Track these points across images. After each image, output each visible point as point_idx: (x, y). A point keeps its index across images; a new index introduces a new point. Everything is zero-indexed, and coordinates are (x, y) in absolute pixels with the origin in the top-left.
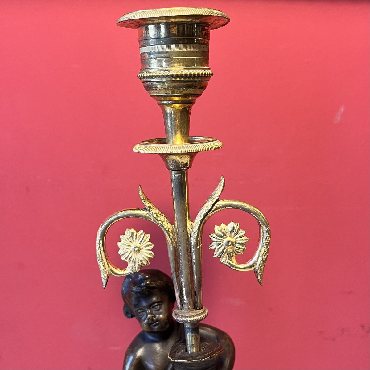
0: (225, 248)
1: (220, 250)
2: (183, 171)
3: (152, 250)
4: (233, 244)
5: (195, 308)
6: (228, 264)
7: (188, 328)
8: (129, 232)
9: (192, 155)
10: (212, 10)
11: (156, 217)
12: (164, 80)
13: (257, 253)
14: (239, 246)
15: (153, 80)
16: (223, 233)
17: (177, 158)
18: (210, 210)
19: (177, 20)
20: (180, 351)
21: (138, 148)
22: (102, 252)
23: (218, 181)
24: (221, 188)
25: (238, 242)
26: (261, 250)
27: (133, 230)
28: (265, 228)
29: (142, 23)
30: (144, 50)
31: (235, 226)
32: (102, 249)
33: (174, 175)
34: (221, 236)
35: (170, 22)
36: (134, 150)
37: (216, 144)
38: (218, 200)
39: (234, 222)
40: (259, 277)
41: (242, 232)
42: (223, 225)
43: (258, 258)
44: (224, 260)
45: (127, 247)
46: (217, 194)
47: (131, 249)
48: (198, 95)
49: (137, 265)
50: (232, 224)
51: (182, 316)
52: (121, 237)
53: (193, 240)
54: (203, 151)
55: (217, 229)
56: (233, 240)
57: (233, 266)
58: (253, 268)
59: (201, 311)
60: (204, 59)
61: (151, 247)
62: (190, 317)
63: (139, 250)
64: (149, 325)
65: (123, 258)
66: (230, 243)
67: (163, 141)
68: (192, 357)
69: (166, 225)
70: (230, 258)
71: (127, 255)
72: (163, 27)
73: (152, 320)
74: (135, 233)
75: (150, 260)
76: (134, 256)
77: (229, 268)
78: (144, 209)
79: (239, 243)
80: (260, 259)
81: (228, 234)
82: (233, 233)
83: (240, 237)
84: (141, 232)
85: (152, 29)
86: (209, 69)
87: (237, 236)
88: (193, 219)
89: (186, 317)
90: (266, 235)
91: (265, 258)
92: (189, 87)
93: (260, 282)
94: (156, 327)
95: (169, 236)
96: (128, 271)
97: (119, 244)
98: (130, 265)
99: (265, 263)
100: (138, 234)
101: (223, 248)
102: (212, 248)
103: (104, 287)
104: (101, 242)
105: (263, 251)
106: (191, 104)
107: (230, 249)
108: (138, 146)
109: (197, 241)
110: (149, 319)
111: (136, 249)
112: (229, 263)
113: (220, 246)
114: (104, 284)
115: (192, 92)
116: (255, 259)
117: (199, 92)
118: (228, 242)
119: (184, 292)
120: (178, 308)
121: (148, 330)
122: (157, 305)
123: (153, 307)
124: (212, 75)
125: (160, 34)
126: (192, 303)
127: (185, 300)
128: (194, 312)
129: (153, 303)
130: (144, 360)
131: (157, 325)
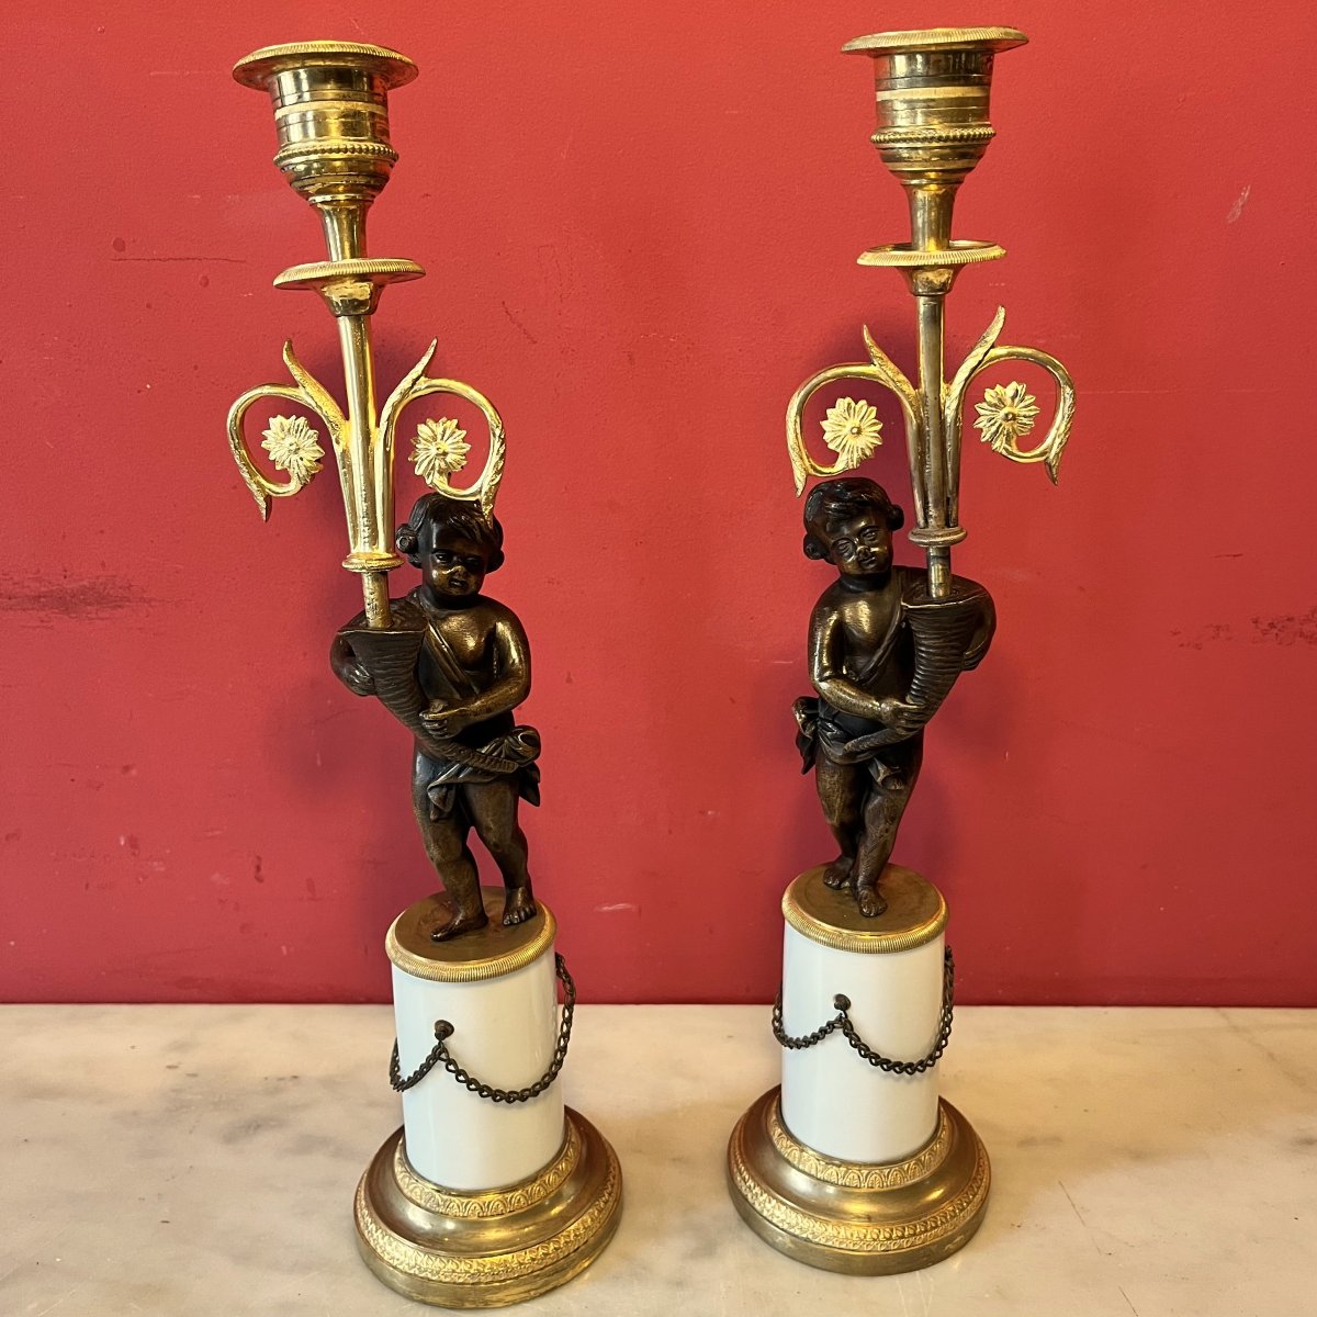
0: (1000, 425)
1: (994, 429)
2: (938, 295)
3: (879, 432)
4: (1014, 418)
5: (948, 525)
6: (1004, 453)
7: (934, 557)
8: (842, 403)
9: (956, 268)
10: (1008, 30)
11: (891, 375)
12: (919, 145)
13: (1053, 432)
14: (1025, 420)
15: (898, 145)
16: (1000, 400)
17: (930, 275)
18: (980, 362)
19: (954, 47)
21: (866, 259)
22: (799, 436)
23: (995, 313)
24: (1000, 325)
25: (1023, 413)
26: (1060, 424)
27: (848, 400)
28: (1068, 390)
29: (887, 53)
30: (884, 95)
31: (1020, 388)
32: (799, 431)
33: (923, 304)
34: (995, 405)
35: (928, 53)
36: (860, 262)
37: (996, 252)
38: (992, 347)
39: (1019, 383)
40: (1054, 470)
41: (1030, 399)
42: (999, 388)
43: (1055, 439)
44: (999, 445)
45: (840, 428)
46: (992, 337)
47: (846, 431)
48: (969, 170)
49: (855, 456)
50: (1014, 385)
51: (929, 536)
52: (829, 411)
53: (950, 413)
54: (975, 263)
55: (989, 395)
56: (1016, 411)
57: (1013, 454)
58: (1044, 458)
59: (956, 529)
60: (982, 110)
61: (879, 427)
62: (942, 536)
63: (859, 432)
64: (859, 562)
65: (831, 446)
66: (1010, 416)
67: (907, 247)
68: (939, 600)
69: (908, 388)
70: (1008, 441)
71: (839, 440)
72: (919, 58)
73: (865, 554)
74: (853, 404)
75: (877, 449)
76: (853, 442)
77: (1005, 459)
78: (870, 362)
79: (1025, 417)
80: (1058, 441)
81: (1009, 401)
82: (1017, 400)
83: (1026, 407)
84: (863, 402)
85: (901, 63)
86: (990, 126)
87: (1022, 404)
88: (949, 379)
89: (934, 536)
90: (1069, 401)
91: (1064, 441)
92: (963, 156)
93: (1054, 480)
94: (872, 566)
95: (912, 406)
96: (839, 466)
97: (824, 424)
98: (844, 457)
99: (1064, 448)
100: (858, 407)
101: (997, 425)
102: (980, 426)
103: (799, 494)
104: (798, 420)
105: (1063, 428)
106: (956, 186)
107: (1007, 426)
108: (866, 254)
109: (957, 414)
110: (860, 551)
111: (855, 430)
112: (1006, 450)
113: (993, 422)
114: (800, 489)
115: (966, 165)
116: (1048, 441)
117: (971, 166)
118: (1007, 415)
119: (930, 499)
120: (918, 525)
121: (858, 572)
122: (871, 532)
123: (865, 535)
124: (994, 135)
125: (916, 69)
126: (943, 518)
127: (932, 512)
128: (947, 530)
129: (864, 528)
130: (846, 623)
131: (872, 562)
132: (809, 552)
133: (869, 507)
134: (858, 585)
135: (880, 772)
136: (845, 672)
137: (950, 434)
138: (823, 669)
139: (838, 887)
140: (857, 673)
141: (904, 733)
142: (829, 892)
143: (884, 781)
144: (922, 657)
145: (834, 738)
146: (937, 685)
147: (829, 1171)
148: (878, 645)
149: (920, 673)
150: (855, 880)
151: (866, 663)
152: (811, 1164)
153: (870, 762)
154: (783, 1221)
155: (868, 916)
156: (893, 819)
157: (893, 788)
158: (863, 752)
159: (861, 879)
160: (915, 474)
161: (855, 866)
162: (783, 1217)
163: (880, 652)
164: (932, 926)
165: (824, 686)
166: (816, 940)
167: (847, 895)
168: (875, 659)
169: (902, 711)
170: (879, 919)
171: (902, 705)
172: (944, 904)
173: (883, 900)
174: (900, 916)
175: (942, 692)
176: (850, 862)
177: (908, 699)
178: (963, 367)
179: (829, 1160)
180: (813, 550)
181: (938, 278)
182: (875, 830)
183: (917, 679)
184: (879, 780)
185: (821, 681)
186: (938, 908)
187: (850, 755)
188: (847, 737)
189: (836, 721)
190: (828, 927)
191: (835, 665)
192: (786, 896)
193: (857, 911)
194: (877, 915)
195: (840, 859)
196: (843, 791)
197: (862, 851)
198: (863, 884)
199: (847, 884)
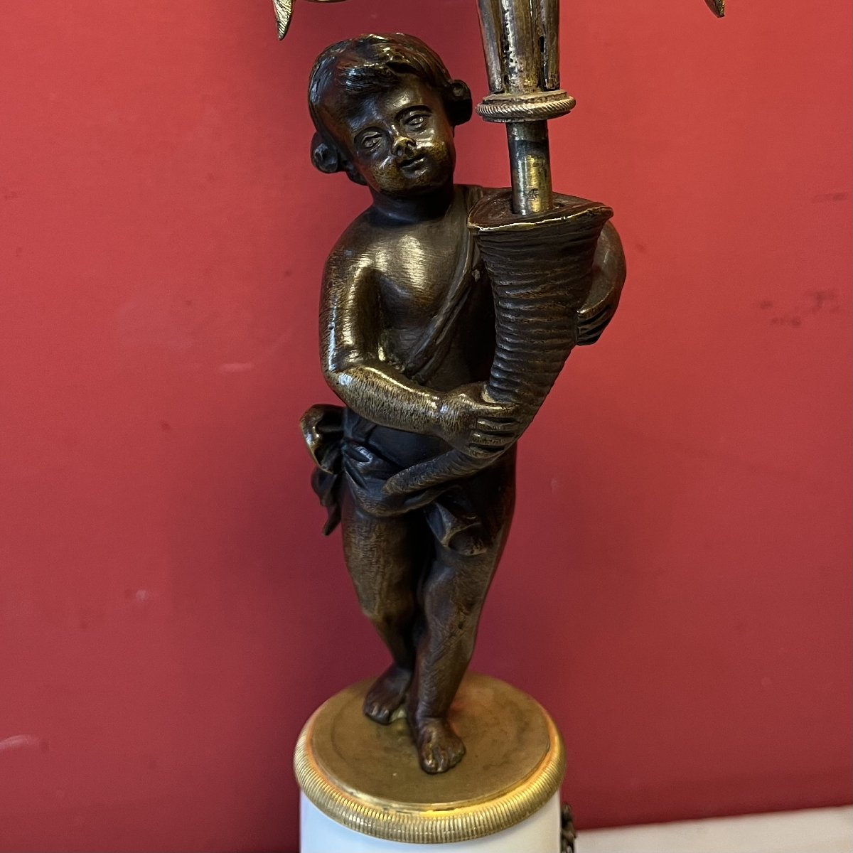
5: (541, 85)
7: (521, 143)
20: (498, 213)
51: (511, 102)
62: (533, 101)
64: (397, 168)
68: (532, 217)
73: (408, 151)
89: (521, 101)
94: (418, 173)
103: (282, 31)
110: (399, 147)
114: (284, 22)
119: (511, 39)
120: (492, 88)
122: (417, 117)
123: (407, 122)
126: (533, 73)
127: (515, 63)
128: (541, 94)
129: (405, 110)
130: (381, 273)
131: (419, 167)
132: (320, 162)
133: (414, 76)
134: (401, 212)
135: (446, 527)
136: (382, 357)
138: (343, 351)
139: (387, 721)
140: (402, 358)
141: (481, 455)
142: (371, 729)
143: (452, 544)
144: (509, 321)
145: (368, 472)
146: (533, 368)
148: (435, 309)
149: (506, 346)
150: (412, 710)
151: (414, 340)
155: (431, 772)
156: (470, 606)
157: (467, 553)
158: (415, 493)
159: (421, 708)
161: (412, 686)
163: (439, 320)
164: (538, 783)
165: (345, 379)
166: (345, 822)
167: (401, 733)
168: (431, 332)
169: (477, 415)
170: (453, 775)
171: (475, 406)
172: (556, 739)
173: (459, 740)
174: (486, 768)
175: (543, 384)
176: (406, 676)
177: (485, 396)
180: (326, 155)
183: (501, 360)
184: (444, 540)
185: (339, 370)
187: (396, 500)
188: (389, 466)
189: (371, 442)
190: (364, 798)
191: (366, 345)
192: (302, 741)
193: (415, 763)
194: (448, 768)
195: (391, 674)
196: (387, 562)
197: (423, 663)
198: (427, 715)
199: (401, 714)
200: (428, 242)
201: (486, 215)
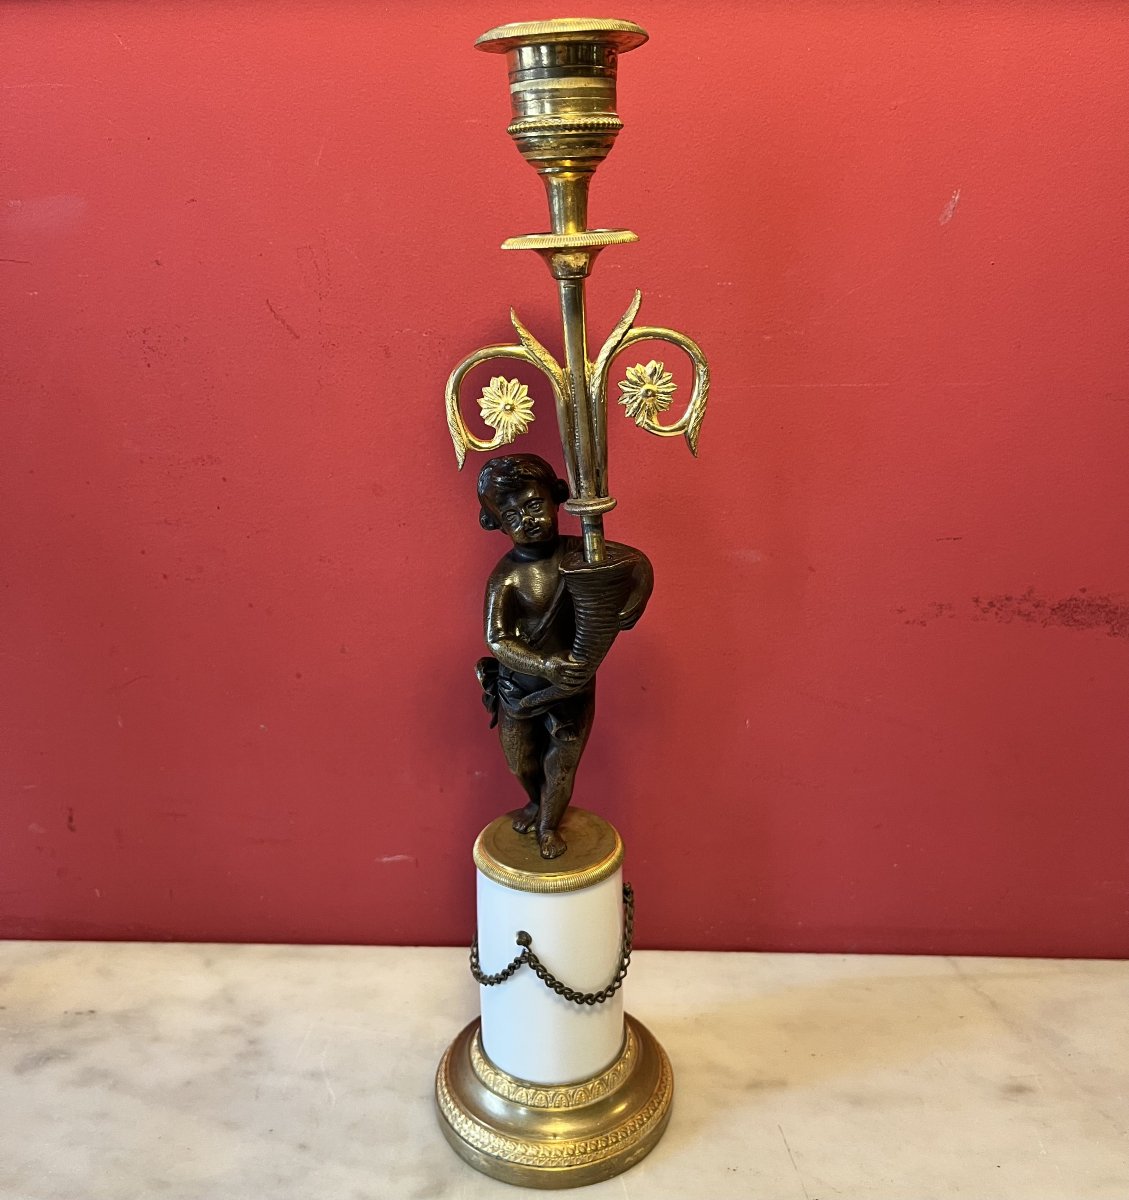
0: (642, 401)
1: (635, 405)
2: (578, 279)
3: (531, 409)
4: (654, 395)
5: (598, 495)
6: (646, 427)
7: (588, 525)
8: (495, 382)
9: (592, 251)
10: (624, 23)
11: (538, 355)
12: (547, 133)
13: (690, 407)
14: (664, 397)
15: (529, 134)
16: (639, 378)
17: (570, 259)
18: (619, 342)
19: (573, 39)
20: (575, 561)
21: (511, 244)
22: (456, 413)
23: (633, 296)
24: (637, 307)
25: (661, 390)
26: (697, 399)
27: (502, 379)
28: (701, 367)
29: (513, 45)
30: (516, 87)
31: (657, 367)
32: (456, 408)
33: (563, 288)
34: (636, 383)
35: (554, 43)
36: (504, 247)
37: (628, 236)
38: (631, 327)
39: (657, 361)
40: (692, 443)
41: (667, 376)
42: (639, 367)
43: (691, 414)
44: (641, 419)
45: (494, 405)
46: (629, 317)
47: (501, 407)
48: (602, 158)
49: (510, 431)
50: (653, 364)
51: (580, 506)
52: (484, 390)
53: (594, 390)
55: (630, 373)
56: (654, 388)
57: (654, 428)
58: (683, 431)
59: (606, 499)
60: (608, 101)
61: (530, 404)
62: (592, 505)
63: (512, 409)
64: (525, 531)
65: (488, 422)
66: (650, 393)
67: (546, 231)
68: (594, 565)
69: (553, 367)
70: (649, 416)
71: (494, 417)
72: (544, 49)
73: (530, 524)
74: (506, 382)
75: (530, 424)
76: (505, 418)
77: (648, 432)
78: (519, 344)
79: (663, 393)
80: (695, 415)
81: (647, 379)
82: (655, 378)
83: (664, 384)
84: (515, 381)
85: (527, 53)
86: (617, 117)
87: (660, 382)
88: (593, 358)
89: (586, 506)
90: (704, 378)
91: (701, 415)
92: (589, 144)
93: (693, 452)
94: (536, 535)
95: (558, 383)
96: (496, 441)
97: (482, 402)
98: (499, 433)
99: (701, 422)
100: (510, 385)
101: (638, 401)
102: (624, 402)
103: (460, 467)
104: (455, 398)
105: (698, 403)
106: (589, 174)
107: (649, 403)
108: (510, 241)
109: (601, 391)
110: (525, 522)
111: (508, 407)
112: (649, 425)
113: (635, 398)
114: (461, 463)
115: (594, 154)
116: (687, 416)
117: (602, 154)
118: (647, 391)
119: (581, 471)
121: (525, 541)
122: (536, 504)
123: (530, 507)
124: (622, 126)
125: (541, 60)
126: (593, 488)
127: (583, 483)
128: (597, 500)
129: (532, 499)
130: (517, 588)
131: (537, 532)
132: (485, 524)
133: (534, 481)
134: (528, 554)
135: (553, 726)
136: (518, 634)
137: (596, 409)
138: (496, 631)
139: (525, 832)
140: (529, 635)
141: (567, 688)
142: (517, 836)
143: (557, 734)
144: (582, 619)
145: (512, 695)
146: (596, 644)
147: (519, 1093)
148: (546, 608)
149: (581, 631)
150: (538, 826)
151: (538, 625)
152: (505, 1086)
153: (545, 717)
154: (477, 1140)
155: (546, 858)
156: (568, 768)
157: (566, 739)
158: (536, 707)
159: (543, 824)
160: (567, 448)
161: (538, 814)
162: (477, 1137)
163: (548, 615)
164: (606, 866)
165: (496, 646)
166: (499, 881)
167: (532, 839)
168: (544, 621)
169: (564, 668)
170: (558, 860)
171: (564, 664)
172: (620, 845)
173: (565, 843)
174: (577, 857)
175: (602, 651)
176: (536, 807)
177: (571, 658)
178: (604, 347)
179: (520, 1083)
180: (487, 522)
181: (576, 261)
182: (552, 779)
183: (579, 639)
184: (553, 733)
185: (493, 642)
186: (613, 849)
187: (525, 711)
188: (523, 691)
189: (513, 679)
190: (510, 870)
191: (509, 627)
192: (478, 841)
193: (539, 854)
194: (555, 857)
195: (528, 806)
196: (522, 744)
197: (543, 799)
198: (545, 828)
199: (533, 828)
200: (544, 570)
201: (569, 563)
